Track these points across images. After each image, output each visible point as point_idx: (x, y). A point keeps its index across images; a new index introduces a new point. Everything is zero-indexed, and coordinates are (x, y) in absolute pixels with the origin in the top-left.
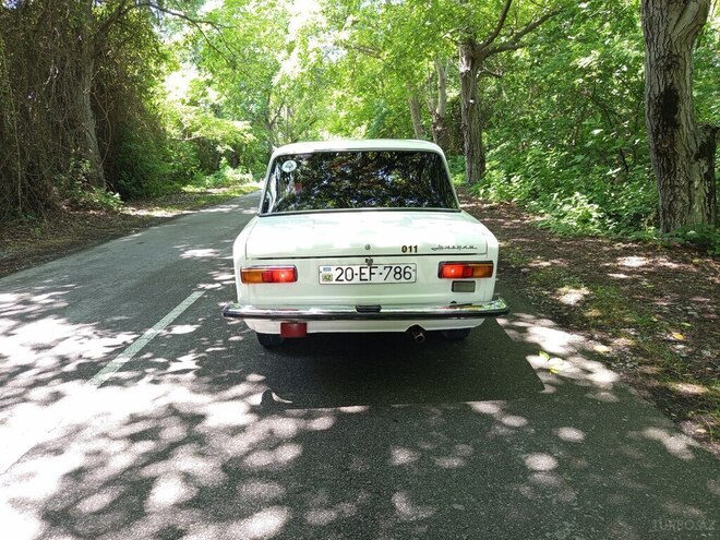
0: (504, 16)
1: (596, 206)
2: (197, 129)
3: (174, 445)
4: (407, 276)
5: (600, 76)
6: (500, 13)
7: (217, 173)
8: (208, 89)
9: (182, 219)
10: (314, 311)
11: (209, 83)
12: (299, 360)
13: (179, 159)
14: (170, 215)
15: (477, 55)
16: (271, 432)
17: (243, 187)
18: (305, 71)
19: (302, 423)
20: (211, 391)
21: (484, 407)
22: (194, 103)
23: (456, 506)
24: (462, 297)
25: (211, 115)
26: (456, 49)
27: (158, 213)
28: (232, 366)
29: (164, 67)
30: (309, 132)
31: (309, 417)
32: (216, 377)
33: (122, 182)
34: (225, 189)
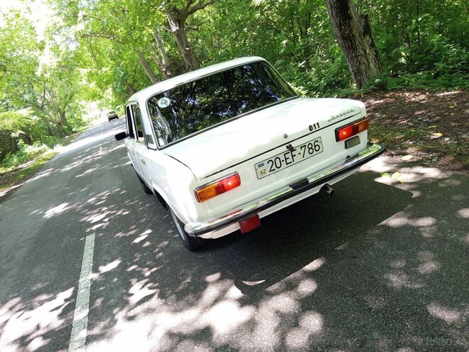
4: (317, 148)
7: (18, 153)
9: (17, 193)
15: (181, 17)
17: (44, 155)
19: (293, 292)
24: (352, 151)
26: (166, 17)
30: (70, 104)
34: (31, 162)
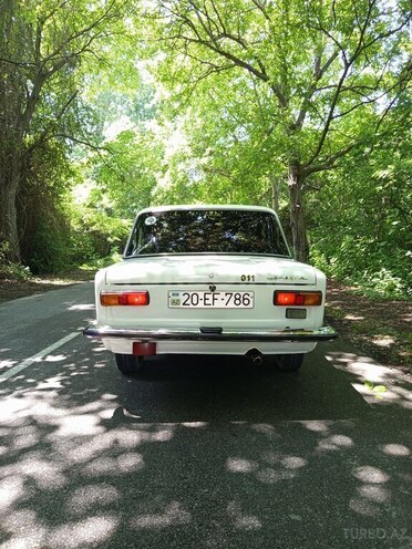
0: (321, 144)
1: (399, 279)
2: (94, 224)
3: (25, 451)
4: (246, 302)
5: (395, 184)
6: (317, 142)
7: (107, 257)
8: (102, 195)
10: (163, 331)
11: (104, 191)
12: (151, 384)
13: (79, 246)
14: (66, 283)
15: (301, 172)
16: (116, 442)
18: (175, 185)
19: (146, 436)
20: (68, 407)
21: (315, 426)
22: (92, 206)
23: (293, 517)
24: (295, 324)
25: (104, 214)
26: (286, 169)
27: (57, 282)
28: (92, 387)
29: (71, 180)
31: (152, 430)
32: (75, 395)
33: (33, 260)
